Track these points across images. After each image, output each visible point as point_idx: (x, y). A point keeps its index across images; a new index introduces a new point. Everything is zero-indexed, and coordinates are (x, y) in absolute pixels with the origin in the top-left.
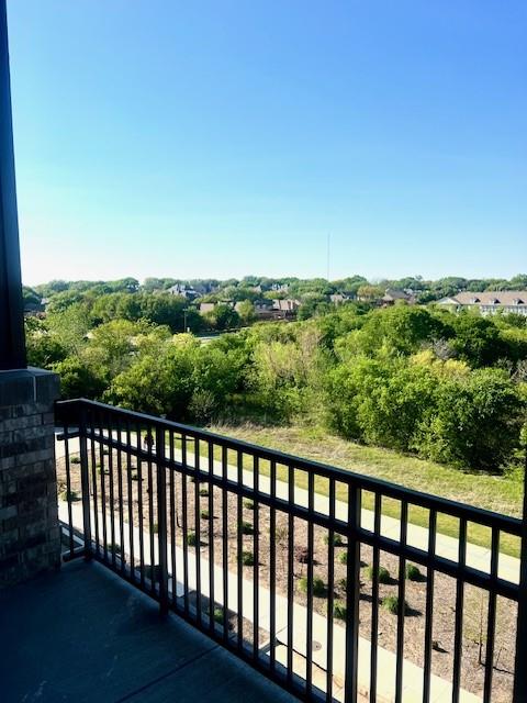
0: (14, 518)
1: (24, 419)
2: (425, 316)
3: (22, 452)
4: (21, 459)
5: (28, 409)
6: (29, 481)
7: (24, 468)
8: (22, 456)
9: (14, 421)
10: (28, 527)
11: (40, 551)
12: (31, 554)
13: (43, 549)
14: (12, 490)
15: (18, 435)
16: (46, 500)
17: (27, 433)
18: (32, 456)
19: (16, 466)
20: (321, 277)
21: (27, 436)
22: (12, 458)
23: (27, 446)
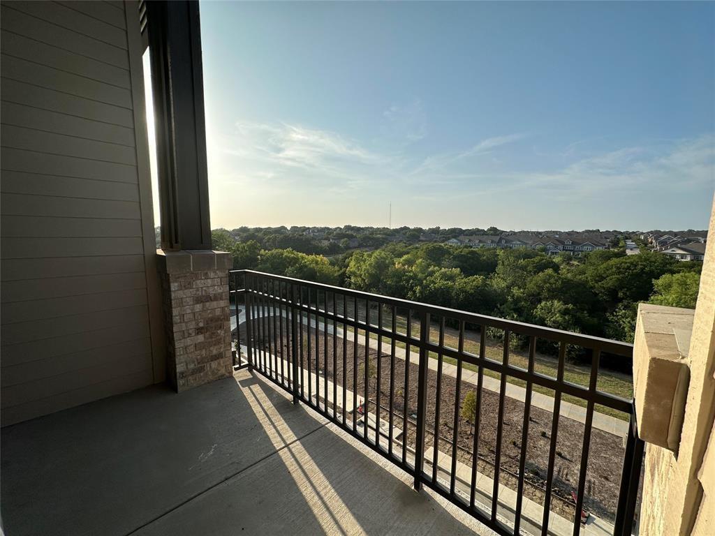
0: (202, 343)
1: (209, 280)
2: (440, 248)
3: (208, 301)
4: (207, 306)
5: (212, 275)
6: (211, 320)
7: (209, 311)
8: (208, 303)
9: (202, 281)
10: (211, 348)
11: (219, 364)
12: (214, 365)
13: (222, 362)
14: (201, 325)
15: (205, 290)
16: (223, 332)
17: (211, 289)
18: (214, 304)
19: (203, 310)
20: (386, 227)
21: (211, 291)
22: (201, 305)
23: (210, 298)
